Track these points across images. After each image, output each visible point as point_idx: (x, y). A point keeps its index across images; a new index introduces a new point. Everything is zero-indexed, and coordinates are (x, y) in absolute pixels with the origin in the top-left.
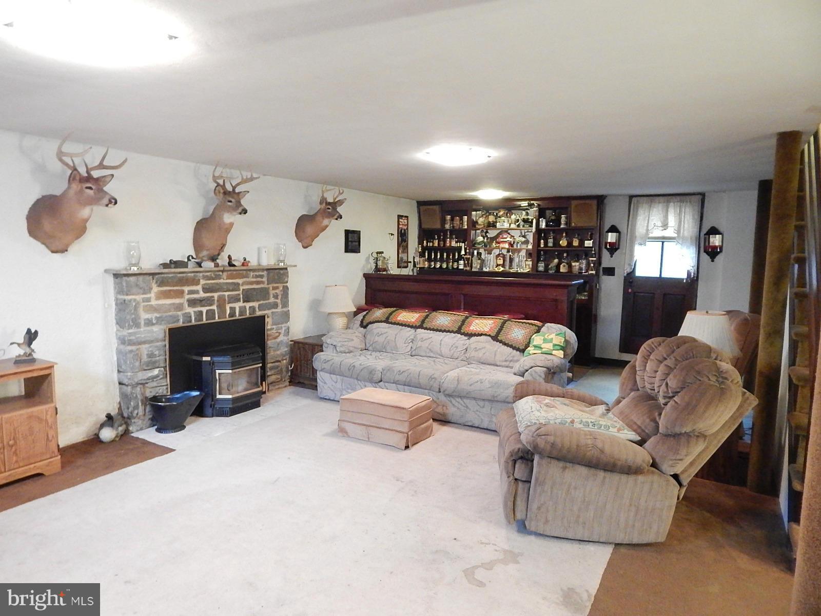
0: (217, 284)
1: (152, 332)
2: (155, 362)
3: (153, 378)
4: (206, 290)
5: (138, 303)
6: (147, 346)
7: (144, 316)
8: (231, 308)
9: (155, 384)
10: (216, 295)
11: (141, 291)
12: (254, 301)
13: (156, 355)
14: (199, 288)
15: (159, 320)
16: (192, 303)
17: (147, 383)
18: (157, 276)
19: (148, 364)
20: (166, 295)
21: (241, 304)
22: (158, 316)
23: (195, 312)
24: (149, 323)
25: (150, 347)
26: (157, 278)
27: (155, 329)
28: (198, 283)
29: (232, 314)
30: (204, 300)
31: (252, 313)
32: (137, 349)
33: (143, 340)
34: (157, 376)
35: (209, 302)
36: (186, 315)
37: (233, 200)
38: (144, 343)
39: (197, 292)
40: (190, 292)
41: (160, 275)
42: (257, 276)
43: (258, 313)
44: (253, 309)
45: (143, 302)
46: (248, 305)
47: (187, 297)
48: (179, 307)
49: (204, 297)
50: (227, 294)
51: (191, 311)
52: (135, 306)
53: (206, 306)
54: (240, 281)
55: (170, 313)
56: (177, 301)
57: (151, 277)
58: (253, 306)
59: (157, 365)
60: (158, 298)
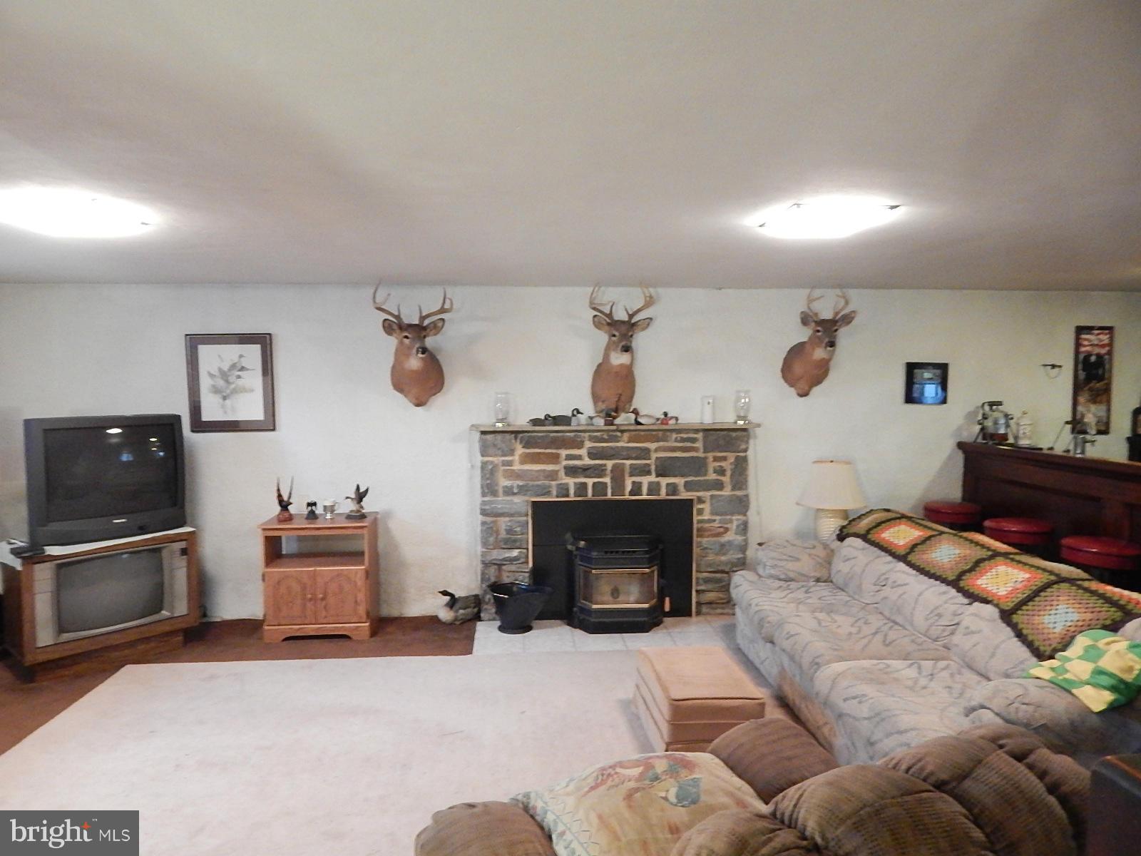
0: (611, 448)
1: (512, 502)
2: (515, 541)
3: (512, 560)
4: (592, 455)
5: (495, 466)
6: (507, 519)
7: (504, 482)
8: (634, 483)
9: (513, 568)
10: (610, 464)
11: (500, 452)
12: (675, 476)
13: (515, 531)
14: (583, 452)
15: (523, 490)
16: (571, 471)
17: (505, 565)
18: (521, 435)
19: (506, 541)
20: (527, 459)
21: (653, 478)
22: (521, 484)
23: (575, 483)
24: (509, 491)
25: (510, 521)
26: (522, 437)
27: (517, 499)
28: (580, 445)
29: (636, 489)
30: (590, 468)
31: (670, 493)
32: (492, 522)
33: (500, 511)
34: (516, 559)
35: (599, 471)
36: (561, 486)
37: (617, 334)
38: (502, 515)
39: (579, 457)
40: (569, 457)
41: (526, 434)
42: (683, 440)
43: (684, 495)
44: (673, 489)
45: (504, 465)
46: (664, 481)
47: (565, 463)
48: (552, 476)
49: (588, 465)
50: (628, 462)
51: (571, 482)
52: (492, 470)
53: (593, 477)
54: (653, 446)
55: (539, 483)
56: (550, 467)
57: (513, 435)
58: (674, 483)
59: (518, 544)
60: (522, 462)
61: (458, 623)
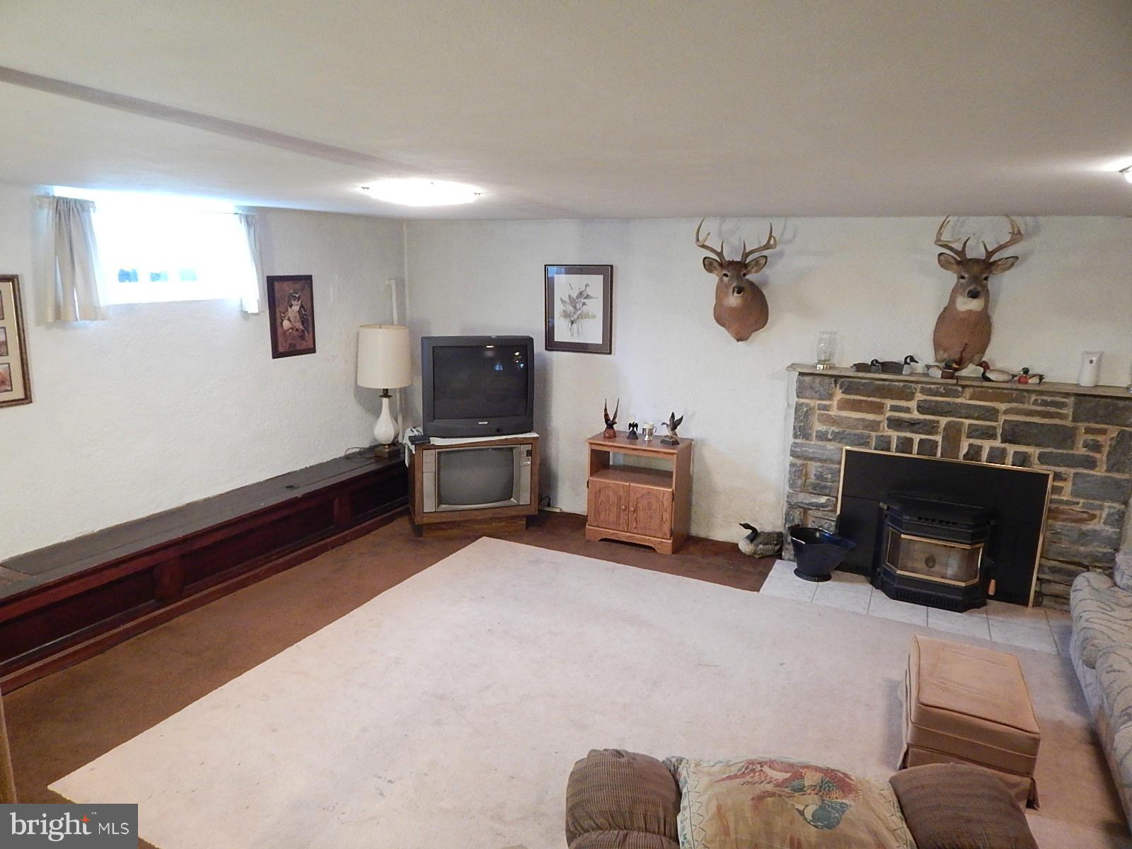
0: (948, 403)
1: (824, 448)
2: (825, 487)
3: (818, 506)
4: (922, 408)
5: (811, 409)
6: (819, 464)
7: (818, 427)
8: (971, 445)
9: (819, 514)
10: (943, 421)
11: (817, 395)
12: (1029, 445)
13: (826, 478)
14: (913, 404)
15: (838, 437)
16: (895, 424)
17: (810, 509)
18: (842, 380)
19: (815, 486)
20: (844, 405)
21: (997, 443)
22: (837, 431)
23: (898, 437)
24: (822, 436)
25: (822, 467)
26: (842, 382)
27: (831, 446)
28: (910, 397)
29: (975, 452)
30: (919, 423)
31: (1016, 462)
32: (803, 465)
33: (811, 456)
34: (823, 505)
35: (931, 428)
36: (881, 438)
37: (966, 276)
38: (811, 459)
39: (908, 410)
40: (893, 408)
41: (847, 379)
42: (1045, 403)
43: (1038, 468)
44: (1023, 459)
45: (819, 409)
46: (1011, 449)
47: (889, 414)
48: (874, 426)
49: (918, 419)
50: (967, 422)
51: (894, 435)
52: (807, 411)
53: (920, 433)
54: (1002, 407)
55: (858, 431)
56: (871, 417)
57: (833, 379)
58: (1027, 453)
59: (827, 491)
60: (840, 408)
61: (757, 557)
